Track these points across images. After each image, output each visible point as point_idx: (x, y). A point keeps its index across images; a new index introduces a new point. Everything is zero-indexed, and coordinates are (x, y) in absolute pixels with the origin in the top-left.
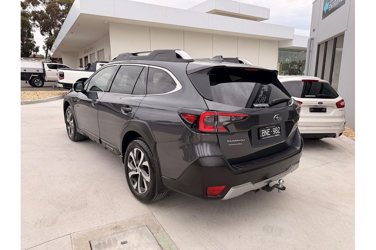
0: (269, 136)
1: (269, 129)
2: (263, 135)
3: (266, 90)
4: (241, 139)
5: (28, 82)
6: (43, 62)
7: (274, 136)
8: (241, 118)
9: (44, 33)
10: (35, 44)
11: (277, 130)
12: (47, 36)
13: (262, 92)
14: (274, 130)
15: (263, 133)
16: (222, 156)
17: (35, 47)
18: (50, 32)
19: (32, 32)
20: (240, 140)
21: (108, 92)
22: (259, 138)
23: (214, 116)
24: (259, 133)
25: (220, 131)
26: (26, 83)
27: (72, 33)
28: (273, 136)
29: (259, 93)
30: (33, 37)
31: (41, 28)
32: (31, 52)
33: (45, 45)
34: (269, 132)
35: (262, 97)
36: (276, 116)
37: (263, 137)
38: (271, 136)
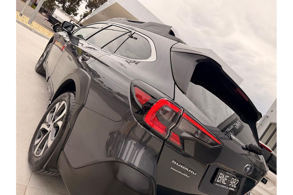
0: (224, 185)
1: (228, 177)
2: (219, 180)
3: (237, 127)
4: (192, 170)
5: (53, 26)
6: (71, 20)
7: (229, 188)
8: (210, 141)
9: (88, 8)
10: (77, 11)
11: (235, 182)
12: (88, 10)
13: (232, 127)
14: (232, 181)
15: (220, 177)
16: (152, 178)
17: (76, 13)
18: (92, 9)
19: (80, 3)
20: (190, 171)
21: (85, 40)
22: (212, 181)
23: (177, 114)
24: (215, 175)
25: (172, 140)
26: (52, 26)
27: (103, 14)
28: (227, 188)
29: (229, 126)
30: (79, 6)
31: (88, 4)
32: (71, 13)
33: (83, 15)
34: (226, 179)
35: (229, 132)
36: (248, 167)
37: (218, 183)
38: (225, 187)
